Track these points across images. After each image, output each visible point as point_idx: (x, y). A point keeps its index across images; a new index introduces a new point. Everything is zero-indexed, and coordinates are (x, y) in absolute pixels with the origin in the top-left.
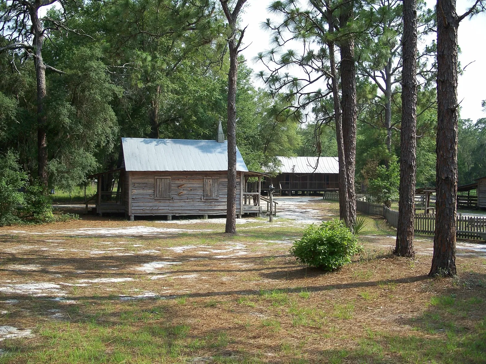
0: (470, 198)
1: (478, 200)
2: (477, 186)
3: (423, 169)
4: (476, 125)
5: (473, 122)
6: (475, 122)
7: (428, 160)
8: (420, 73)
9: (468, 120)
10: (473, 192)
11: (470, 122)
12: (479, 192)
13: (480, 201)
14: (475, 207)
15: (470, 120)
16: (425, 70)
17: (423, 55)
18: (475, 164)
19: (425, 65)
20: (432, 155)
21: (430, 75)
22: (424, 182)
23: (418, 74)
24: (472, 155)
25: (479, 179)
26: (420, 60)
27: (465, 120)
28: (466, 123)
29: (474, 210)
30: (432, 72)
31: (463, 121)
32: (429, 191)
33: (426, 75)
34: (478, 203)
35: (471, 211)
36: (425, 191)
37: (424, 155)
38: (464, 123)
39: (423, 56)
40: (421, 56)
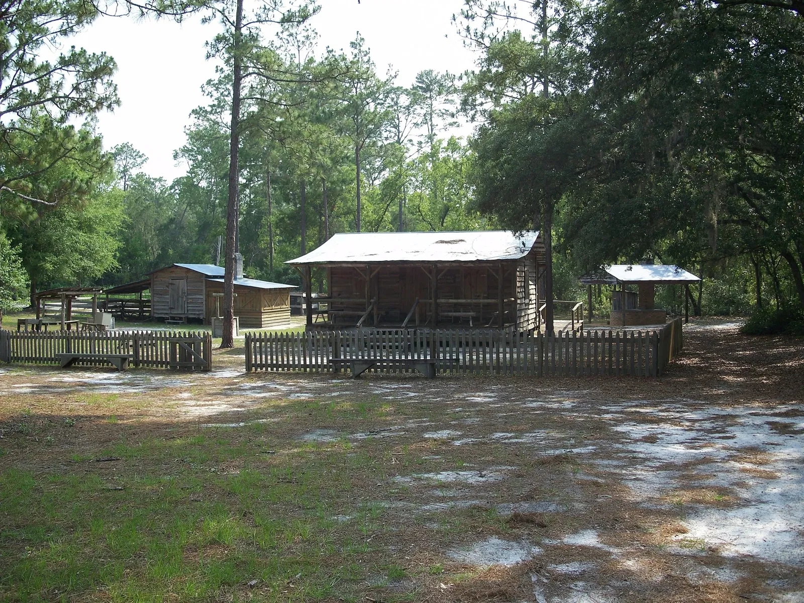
0: (141, 303)
1: (152, 306)
2: (150, 284)
3: (68, 258)
4: (172, 187)
5: (166, 182)
6: (169, 183)
7: (76, 242)
8: (52, 100)
9: (160, 180)
10: (146, 294)
11: (162, 183)
12: (154, 293)
13: (155, 307)
14: (149, 317)
15: (163, 179)
16: (61, 94)
17: (54, 70)
18: (163, 249)
19: (59, 85)
20: (83, 234)
21: (69, 103)
22: (72, 278)
23: (48, 100)
24: (157, 235)
25: (153, 273)
26: (51, 77)
27: (155, 179)
28: (157, 184)
29: (147, 321)
30: (73, 99)
31: (152, 180)
32: (68, 293)
33: (63, 102)
34: (152, 311)
35: (141, 324)
36: (61, 293)
37: (70, 234)
38: (153, 184)
39: (56, 71)
40: (52, 71)
